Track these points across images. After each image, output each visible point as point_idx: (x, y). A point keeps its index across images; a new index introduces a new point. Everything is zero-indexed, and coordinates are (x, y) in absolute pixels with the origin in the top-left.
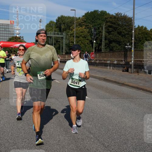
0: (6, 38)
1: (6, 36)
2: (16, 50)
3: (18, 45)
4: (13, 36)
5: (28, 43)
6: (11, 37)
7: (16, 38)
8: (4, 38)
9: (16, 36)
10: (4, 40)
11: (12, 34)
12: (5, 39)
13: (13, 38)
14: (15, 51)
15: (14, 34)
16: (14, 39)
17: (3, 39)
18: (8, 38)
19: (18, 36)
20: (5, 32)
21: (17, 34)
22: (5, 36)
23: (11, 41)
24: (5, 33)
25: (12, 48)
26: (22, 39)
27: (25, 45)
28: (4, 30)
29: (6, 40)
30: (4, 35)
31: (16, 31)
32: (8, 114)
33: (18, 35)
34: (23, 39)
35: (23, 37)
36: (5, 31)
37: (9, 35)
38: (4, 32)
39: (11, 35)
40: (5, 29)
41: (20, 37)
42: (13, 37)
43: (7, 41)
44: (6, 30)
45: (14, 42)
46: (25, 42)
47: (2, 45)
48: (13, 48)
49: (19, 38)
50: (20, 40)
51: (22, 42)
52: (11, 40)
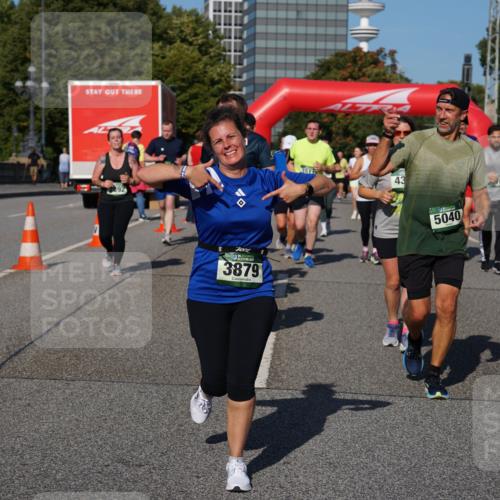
0: (301, 59)
1: (306, 52)
2: (356, 126)
3: (367, 99)
4: (341, 46)
5: (424, 88)
6: (327, 58)
7: (355, 61)
8: (291, 59)
9: (359, 49)
10: (291, 74)
11: (336, 38)
12: (296, 67)
13: (341, 60)
14: (346, 133)
15: (345, 38)
16: (344, 68)
17: (286, 66)
18: (311, 60)
19: (365, 46)
20: (301, 30)
21: (361, 40)
22: (296, 52)
23: (332, 75)
24: (296, 37)
25: (333, 114)
26: (388, 62)
27: (409, 99)
28: (292, 15)
29: (301, 74)
30: (291, 44)
31: (359, 24)
32: (336, 483)
33: (367, 40)
34: (394, 67)
35: (392, 53)
36: (297, 21)
37: (321, 45)
38: (291, 30)
39: (331, 45)
40: (298, 12)
41: (380, 51)
42: (340, 55)
43: (307, 78)
44: (303, 15)
45: (345, 79)
46: (406, 82)
47: (285, 99)
48: (340, 116)
49: (374, 59)
50: (376, 70)
51: (386, 81)
52: (329, 69)
